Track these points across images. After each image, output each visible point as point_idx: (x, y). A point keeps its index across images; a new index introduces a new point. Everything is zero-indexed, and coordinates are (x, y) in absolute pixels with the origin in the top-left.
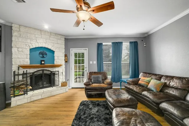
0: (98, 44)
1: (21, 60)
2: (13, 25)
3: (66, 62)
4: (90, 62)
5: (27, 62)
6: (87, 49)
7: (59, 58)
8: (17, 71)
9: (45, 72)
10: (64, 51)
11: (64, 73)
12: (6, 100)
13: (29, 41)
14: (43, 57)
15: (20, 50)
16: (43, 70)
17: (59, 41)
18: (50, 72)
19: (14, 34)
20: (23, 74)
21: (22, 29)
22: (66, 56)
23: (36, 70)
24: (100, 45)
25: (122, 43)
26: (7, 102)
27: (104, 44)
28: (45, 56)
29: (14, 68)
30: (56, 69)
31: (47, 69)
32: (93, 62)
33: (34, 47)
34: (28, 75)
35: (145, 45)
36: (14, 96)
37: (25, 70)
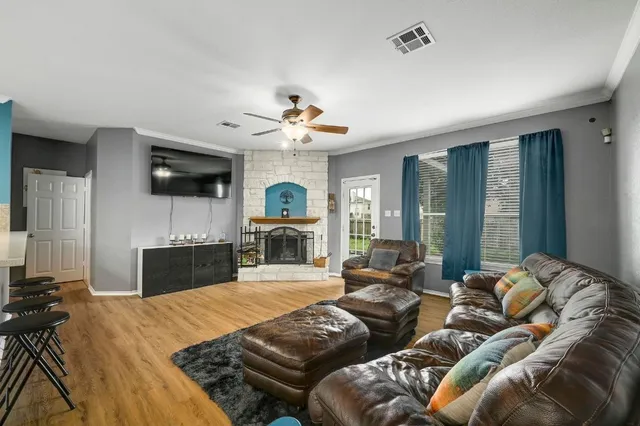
0: (405, 159)
1: (254, 209)
2: (245, 153)
3: (331, 211)
4: (386, 212)
5: (261, 213)
6: (378, 176)
7: (316, 203)
8: (248, 227)
9: (288, 232)
10: (326, 186)
11: (325, 238)
12: (232, 272)
13: (264, 175)
14: (287, 202)
15: (253, 191)
16: (285, 228)
17: (316, 167)
18: (296, 234)
19: (247, 166)
20: (255, 233)
21: (256, 156)
22: (331, 197)
23: (273, 227)
24: (410, 163)
25: (486, 144)
26: (234, 276)
27: (421, 157)
28: (289, 200)
29: (246, 222)
30: (308, 228)
31: (292, 226)
32: (392, 213)
33: (272, 184)
34: (262, 236)
35: (607, 139)
36: (242, 266)
37: (258, 226)
